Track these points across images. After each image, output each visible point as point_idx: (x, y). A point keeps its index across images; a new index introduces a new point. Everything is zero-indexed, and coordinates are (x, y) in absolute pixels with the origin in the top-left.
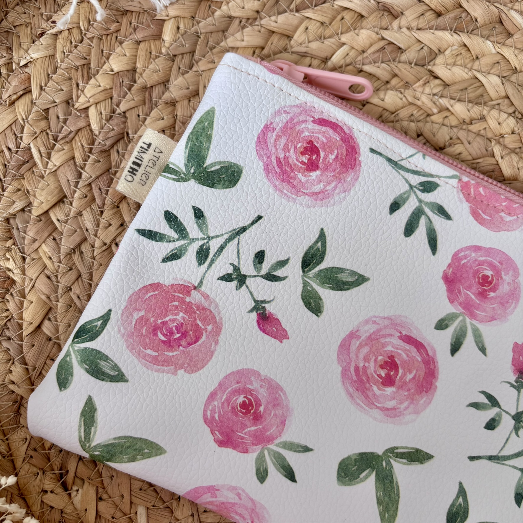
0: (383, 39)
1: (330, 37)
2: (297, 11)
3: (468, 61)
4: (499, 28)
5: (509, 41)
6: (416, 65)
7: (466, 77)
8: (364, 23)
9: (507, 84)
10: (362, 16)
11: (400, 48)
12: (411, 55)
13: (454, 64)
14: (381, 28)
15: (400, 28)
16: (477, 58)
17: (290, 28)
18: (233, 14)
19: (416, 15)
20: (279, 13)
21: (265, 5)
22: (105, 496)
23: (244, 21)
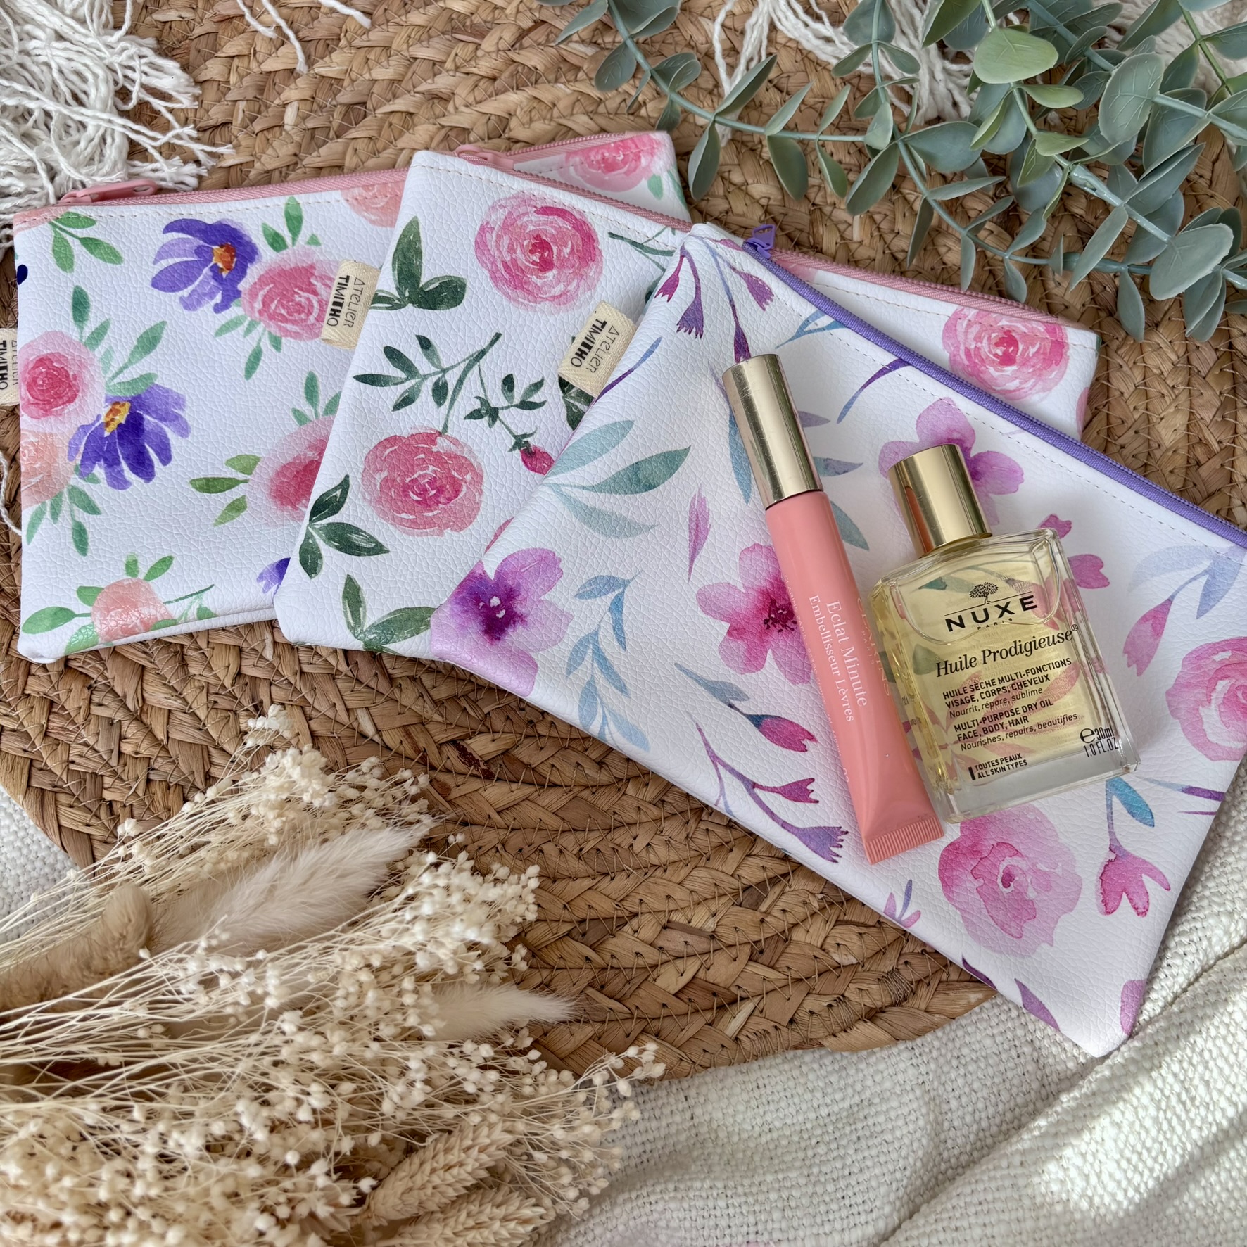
0: (443, 127)
1: (385, 149)
2: (338, 137)
3: (544, 113)
4: (564, 67)
5: (581, 75)
6: (489, 138)
7: (549, 128)
8: (416, 119)
9: (595, 117)
10: (411, 114)
11: (464, 129)
12: (480, 130)
13: (531, 120)
14: (437, 117)
15: (456, 109)
16: (554, 105)
17: (337, 156)
18: (269, 167)
19: (469, 89)
20: (319, 147)
21: (300, 146)
22: (314, 714)
23: (284, 170)
